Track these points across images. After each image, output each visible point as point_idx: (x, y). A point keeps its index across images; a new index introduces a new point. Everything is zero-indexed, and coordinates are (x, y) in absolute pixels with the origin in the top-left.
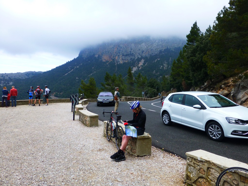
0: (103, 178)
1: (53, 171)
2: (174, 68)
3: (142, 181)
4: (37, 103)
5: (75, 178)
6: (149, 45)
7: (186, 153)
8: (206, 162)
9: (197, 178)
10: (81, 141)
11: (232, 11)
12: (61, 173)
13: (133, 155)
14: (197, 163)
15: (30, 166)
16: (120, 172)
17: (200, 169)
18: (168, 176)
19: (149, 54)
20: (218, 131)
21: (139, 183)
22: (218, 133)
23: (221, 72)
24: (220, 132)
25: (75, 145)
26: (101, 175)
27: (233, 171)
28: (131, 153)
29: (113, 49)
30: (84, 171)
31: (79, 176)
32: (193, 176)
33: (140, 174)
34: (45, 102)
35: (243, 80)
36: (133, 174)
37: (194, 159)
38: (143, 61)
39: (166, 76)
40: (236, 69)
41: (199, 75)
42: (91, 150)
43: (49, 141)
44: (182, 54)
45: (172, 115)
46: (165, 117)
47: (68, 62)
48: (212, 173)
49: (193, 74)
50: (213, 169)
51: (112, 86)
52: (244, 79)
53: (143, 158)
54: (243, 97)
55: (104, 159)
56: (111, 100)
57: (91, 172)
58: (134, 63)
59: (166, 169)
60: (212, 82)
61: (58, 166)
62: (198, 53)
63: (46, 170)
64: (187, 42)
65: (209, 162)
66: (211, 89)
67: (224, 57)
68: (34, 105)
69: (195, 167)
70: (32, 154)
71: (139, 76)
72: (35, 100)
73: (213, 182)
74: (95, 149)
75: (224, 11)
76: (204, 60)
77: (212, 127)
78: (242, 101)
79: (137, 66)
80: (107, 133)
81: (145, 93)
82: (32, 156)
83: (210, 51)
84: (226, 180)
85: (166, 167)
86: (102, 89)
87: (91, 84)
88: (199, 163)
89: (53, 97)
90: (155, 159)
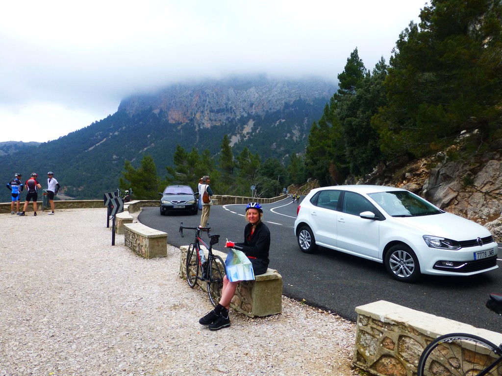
0: (188, 366)
1: (76, 356)
2: (313, 139)
3: (268, 369)
4: (30, 208)
5: (127, 368)
6: (264, 91)
7: (357, 309)
8: (396, 325)
9: (378, 358)
10: (134, 289)
11: (426, 30)
12: (95, 360)
13: (244, 315)
14: (379, 328)
15: (25, 347)
16: (221, 353)
17: (385, 338)
18: (320, 355)
19: (264, 110)
20: (408, 263)
21: (262, 372)
22: (408, 267)
23: (405, 147)
24: (412, 265)
25: (121, 299)
26: (182, 359)
27: (450, 341)
28: (241, 311)
29: (190, 97)
30: (145, 352)
31: (136, 365)
32: (370, 355)
33: (262, 354)
34: (48, 207)
35: (445, 164)
36: (248, 355)
37: (372, 319)
38: (251, 123)
39: (297, 154)
40: (433, 143)
41: (363, 153)
42: (155, 307)
43: (62, 292)
44: (329, 112)
45: (317, 233)
46: (302, 237)
47: (95, 122)
48: (408, 346)
49: (352, 151)
50: (410, 338)
51: (190, 173)
52: (447, 162)
53: (266, 320)
54: (445, 196)
55: (186, 325)
56: (189, 203)
57: (160, 354)
58: (233, 127)
59: (314, 342)
60: (387, 167)
61: (87, 344)
62: (360, 109)
63: (61, 354)
64: (339, 88)
65: (402, 325)
66: (386, 180)
67: (410, 118)
68: (23, 214)
69: (373, 336)
70: (27, 320)
71: (245, 154)
72: (26, 203)
73: (410, 363)
74: (165, 306)
75: (410, 31)
76: (373, 123)
77: (397, 255)
78: (443, 204)
79: (239, 133)
80: (188, 271)
81: (256, 188)
82: (27, 325)
83: (384, 107)
84: (436, 360)
85: (314, 337)
86: (169, 181)
87: (146, 169)
88: (382, 327)
89: (62, 197)
90: (289, 321)
